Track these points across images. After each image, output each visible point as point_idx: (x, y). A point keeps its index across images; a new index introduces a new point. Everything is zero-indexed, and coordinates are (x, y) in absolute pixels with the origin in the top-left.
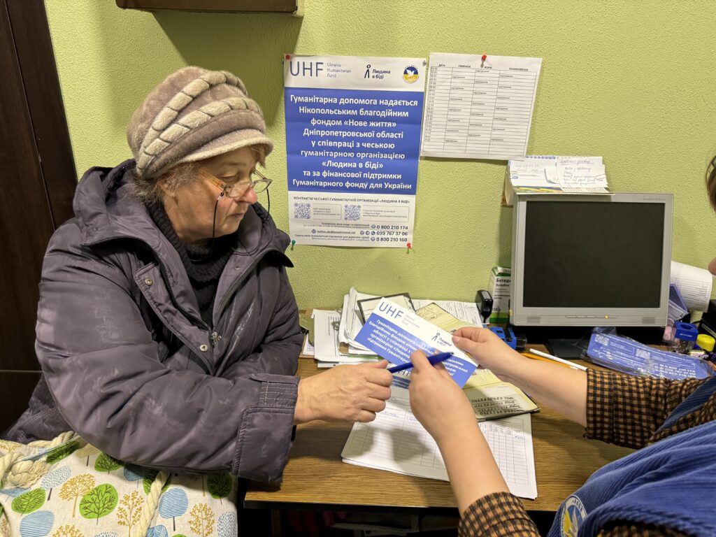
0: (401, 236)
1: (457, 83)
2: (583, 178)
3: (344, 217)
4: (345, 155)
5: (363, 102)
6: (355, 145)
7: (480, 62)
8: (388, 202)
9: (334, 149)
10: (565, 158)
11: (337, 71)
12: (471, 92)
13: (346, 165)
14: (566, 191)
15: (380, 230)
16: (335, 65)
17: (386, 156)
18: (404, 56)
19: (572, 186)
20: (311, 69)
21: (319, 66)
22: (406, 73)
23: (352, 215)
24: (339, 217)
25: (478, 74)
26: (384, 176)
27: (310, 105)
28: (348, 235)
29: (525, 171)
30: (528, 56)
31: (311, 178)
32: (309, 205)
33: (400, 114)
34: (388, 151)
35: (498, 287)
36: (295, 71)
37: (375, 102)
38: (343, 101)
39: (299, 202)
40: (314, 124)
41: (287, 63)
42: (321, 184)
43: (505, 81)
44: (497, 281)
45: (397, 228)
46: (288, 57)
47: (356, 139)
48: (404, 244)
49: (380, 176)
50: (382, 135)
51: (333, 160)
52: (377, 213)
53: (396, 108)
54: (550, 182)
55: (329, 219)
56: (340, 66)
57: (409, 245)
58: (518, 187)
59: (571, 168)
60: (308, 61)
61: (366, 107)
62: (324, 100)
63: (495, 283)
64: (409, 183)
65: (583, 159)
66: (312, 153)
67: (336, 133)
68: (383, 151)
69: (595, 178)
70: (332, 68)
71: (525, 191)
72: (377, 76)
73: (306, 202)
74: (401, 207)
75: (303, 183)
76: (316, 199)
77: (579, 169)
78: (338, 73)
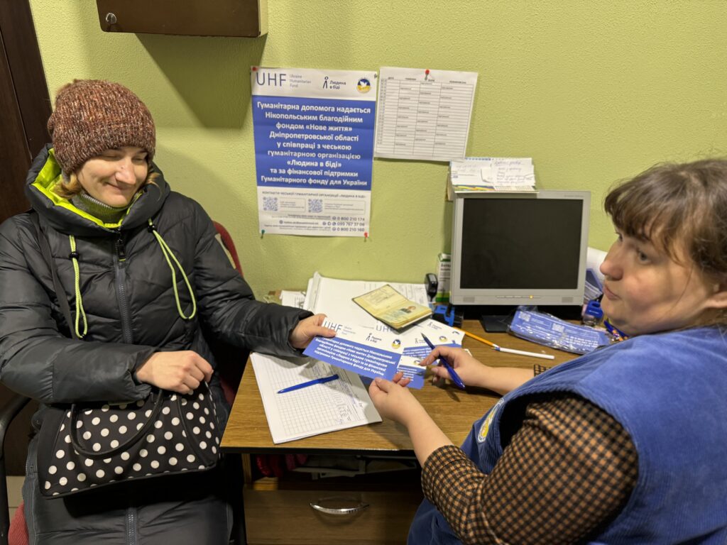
0: (359, 227)
1: (404, 93)
2: (514, 178)
3: (307, 209)
4: (308, 155)
5: (321, 109)
6: (316, 146)
7: (425, 75)
8: (347, 196)
9: (298, 150)
10: (498, 160)
11: (298, 82)
12: (417, 102)
13: (309, 164)
14: (498, 190)
15: (340, 221)
16: (296, 77)
17: (344, 156)
18: (356, 69)
19: (505, 185)
20: (275, 79)
21: (283, 77)
22: (359, 84)
23: (315, 207)
24: (303, 210)
25: (422, 86)
26: (343, 174)
27: (275, 111)
28: (312, 226)
29: (464, 171)
30: (466, 70)
31: (278, 175)
32: (276, 199)
33: (355, 120)
34: (346, 152)
35: (443, 271)
36: (261, 81)
37: (333, 109)
38: (304, 108)
39: (267, 196)
40: (279, 128)
41: (254, 74)
42: (287, 180)
43: (445, 93)
44: (442, 265)
45: (355, 219)
46: (254, 69)
47: (317, 142)
48: (362, 234)
49: (339, 174)
50: (340, 138)
51: (297, 159)
52: (337, 206)
53: (351, 115)
54: (485, 181)
55: (294, 211)
56: (301, 77)
57: (366, 234)
58: (457, 186)
59: (503, 169)
60: (272, 73)
61: (325, 114)
62: (288, 107)
63: (440, 267)
64: (364, 180)
65: (515, 160)
66: (277, 153)
67: (299, 136)
68: (341, 152)
69: (525, 177)
70: (294, 79)
71: (462, 189)
72: (334, 87)
73: (273, 196)
74: (358, 202)
75: (270, 179)
76: (283, 193)
77: (511, 169)
78: (299, 84)
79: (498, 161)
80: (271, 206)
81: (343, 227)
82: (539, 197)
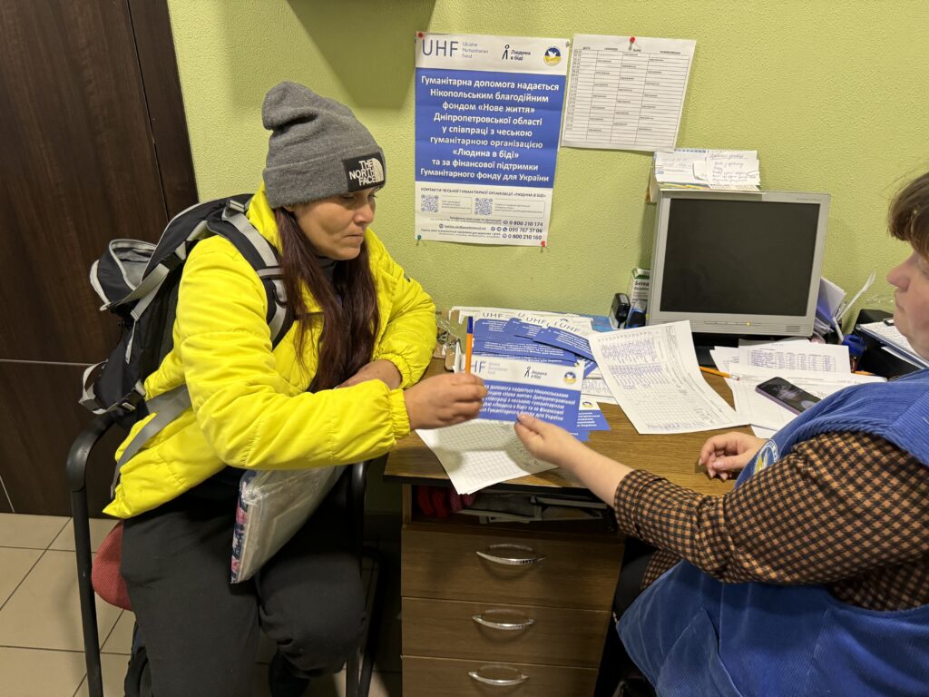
0: (535, 233)
1: (602, 66)
2: (734, 175)
3: (474, 211)
4: (478, 142)
5: (498, 85)
6: (490, 132)
7: (629, 43)
8: (523, 195)
9: (466, 136)
10: (716, 152)
11: (473, 51)
12: (618, 77)
13: (478, 153)
14: (713, 189)
15: (513, 226)
16: (471, 45)
17: (522, 145)
18: (546, 36)
19: (721, 183)
20: (445, 48)
21: (454, 46)
23: (483, 207)
24: (469, 211)
25: (625, 58)
26: (520, 167)
27: (442, 87)
28: (478, 231)
29: (671, 165)
30: (682, 38)
31: (441, 168)
32: (436, 197)
33: (539, 99)
34: (525, 139)
35: (636, 291)
36: (427, 51)
37: (513, 85)
38: (478, 84)
39: (427, 193)
40: (445, 108)
41: (419, 41)
42: (451, 174)
43: (654, 66)
44: (636, 284)
45: (531, 224)
46: (421, 35)
47: (491, 126)
48: (538, 243)
49: (515, 167)
50: (519, 121)
51: (466, 148)
52: (511, 208)
53: (535, 93)
54: (698, 178)
55: (456, 212)
56: (476, 45)
57: (543, 243)
58: (663, 183)
60: (442, 40)
61: (503, 91)
62: (458, 83)
63: (634, 286)
64: (545, 174)
65: (736, 153)
66: (442, 140)
67: (469, 119)
68: (519, 139)
69: (747, 174)
70: (467, 48)
71: (670, 187)
72: (516, 58)
73: (434, 194)
74: (536, 202)
75: (432, 173)
76: (445, 191)
77: (730, 164)
78: (474, 54)
79: (715, 154)
80: (431, 206)
81: (515, 233)
82: (764, 199)
